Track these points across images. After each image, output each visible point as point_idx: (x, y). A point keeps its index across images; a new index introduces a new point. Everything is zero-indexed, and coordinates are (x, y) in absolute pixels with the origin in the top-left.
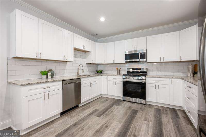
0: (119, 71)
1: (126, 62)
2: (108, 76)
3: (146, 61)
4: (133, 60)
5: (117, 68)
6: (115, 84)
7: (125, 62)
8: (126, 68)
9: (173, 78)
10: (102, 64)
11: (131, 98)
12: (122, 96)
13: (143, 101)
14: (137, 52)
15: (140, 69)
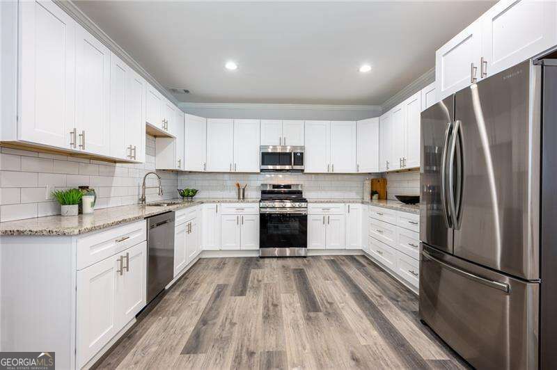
0: (244, 190)
1: (262, 170)
2: (222, 204)
3: (302, 171)
4: (278, 167)
5: (238, 185)
6: (240, 221)
7: (259, 171)
8: (259, 183)
9: (350, 202)
10: (190, 172)
11: (287, 249)
12: (258, 248)
13: (302, 251)
14: (288, 151)
15: (289, 186)
